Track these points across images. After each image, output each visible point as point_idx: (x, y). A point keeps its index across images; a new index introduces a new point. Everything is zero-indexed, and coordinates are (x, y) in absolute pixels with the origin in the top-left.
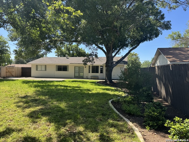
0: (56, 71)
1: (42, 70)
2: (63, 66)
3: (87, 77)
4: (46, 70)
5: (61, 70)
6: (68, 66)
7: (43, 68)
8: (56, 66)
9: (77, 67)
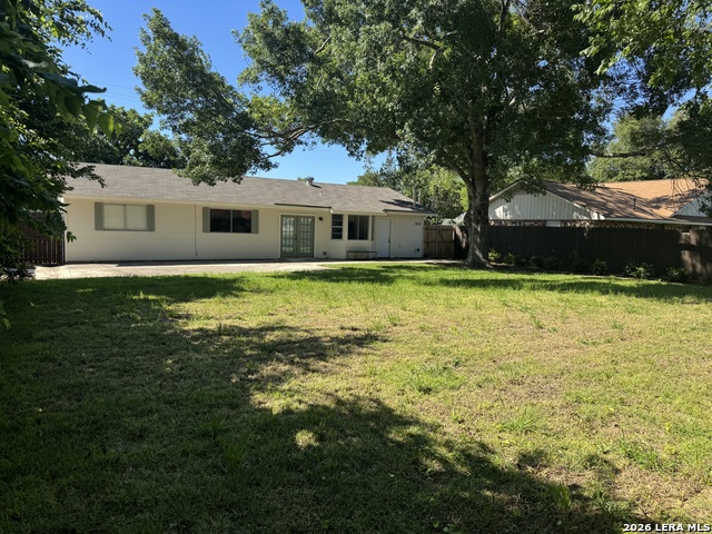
0: (204, 231)
1: (131, 225)
2: (235, 212)
3: (325, 253)
4: (151, 227)
5: (226, 229)
6: (257, 211)
7: (138, 220)
8: (205, 209)
9: (290, 217)
